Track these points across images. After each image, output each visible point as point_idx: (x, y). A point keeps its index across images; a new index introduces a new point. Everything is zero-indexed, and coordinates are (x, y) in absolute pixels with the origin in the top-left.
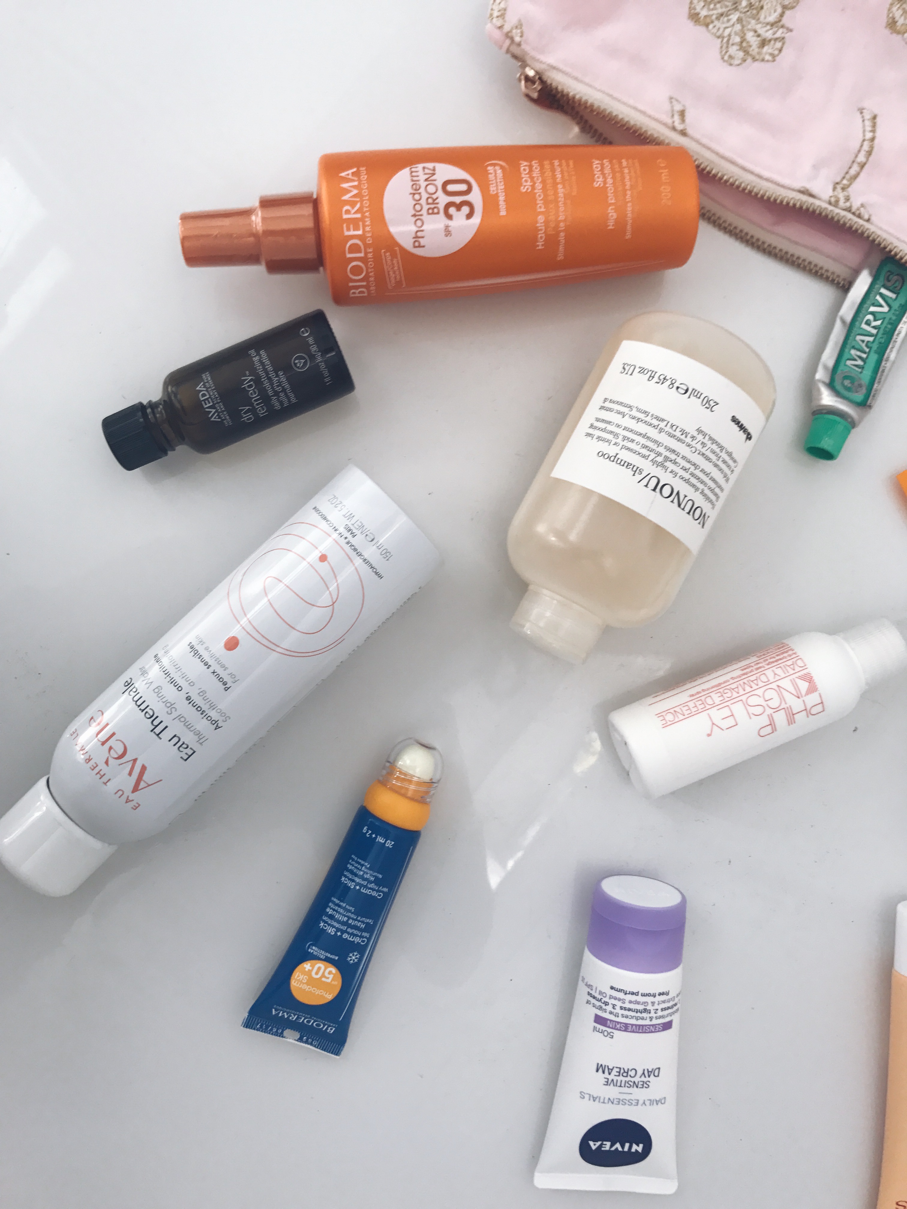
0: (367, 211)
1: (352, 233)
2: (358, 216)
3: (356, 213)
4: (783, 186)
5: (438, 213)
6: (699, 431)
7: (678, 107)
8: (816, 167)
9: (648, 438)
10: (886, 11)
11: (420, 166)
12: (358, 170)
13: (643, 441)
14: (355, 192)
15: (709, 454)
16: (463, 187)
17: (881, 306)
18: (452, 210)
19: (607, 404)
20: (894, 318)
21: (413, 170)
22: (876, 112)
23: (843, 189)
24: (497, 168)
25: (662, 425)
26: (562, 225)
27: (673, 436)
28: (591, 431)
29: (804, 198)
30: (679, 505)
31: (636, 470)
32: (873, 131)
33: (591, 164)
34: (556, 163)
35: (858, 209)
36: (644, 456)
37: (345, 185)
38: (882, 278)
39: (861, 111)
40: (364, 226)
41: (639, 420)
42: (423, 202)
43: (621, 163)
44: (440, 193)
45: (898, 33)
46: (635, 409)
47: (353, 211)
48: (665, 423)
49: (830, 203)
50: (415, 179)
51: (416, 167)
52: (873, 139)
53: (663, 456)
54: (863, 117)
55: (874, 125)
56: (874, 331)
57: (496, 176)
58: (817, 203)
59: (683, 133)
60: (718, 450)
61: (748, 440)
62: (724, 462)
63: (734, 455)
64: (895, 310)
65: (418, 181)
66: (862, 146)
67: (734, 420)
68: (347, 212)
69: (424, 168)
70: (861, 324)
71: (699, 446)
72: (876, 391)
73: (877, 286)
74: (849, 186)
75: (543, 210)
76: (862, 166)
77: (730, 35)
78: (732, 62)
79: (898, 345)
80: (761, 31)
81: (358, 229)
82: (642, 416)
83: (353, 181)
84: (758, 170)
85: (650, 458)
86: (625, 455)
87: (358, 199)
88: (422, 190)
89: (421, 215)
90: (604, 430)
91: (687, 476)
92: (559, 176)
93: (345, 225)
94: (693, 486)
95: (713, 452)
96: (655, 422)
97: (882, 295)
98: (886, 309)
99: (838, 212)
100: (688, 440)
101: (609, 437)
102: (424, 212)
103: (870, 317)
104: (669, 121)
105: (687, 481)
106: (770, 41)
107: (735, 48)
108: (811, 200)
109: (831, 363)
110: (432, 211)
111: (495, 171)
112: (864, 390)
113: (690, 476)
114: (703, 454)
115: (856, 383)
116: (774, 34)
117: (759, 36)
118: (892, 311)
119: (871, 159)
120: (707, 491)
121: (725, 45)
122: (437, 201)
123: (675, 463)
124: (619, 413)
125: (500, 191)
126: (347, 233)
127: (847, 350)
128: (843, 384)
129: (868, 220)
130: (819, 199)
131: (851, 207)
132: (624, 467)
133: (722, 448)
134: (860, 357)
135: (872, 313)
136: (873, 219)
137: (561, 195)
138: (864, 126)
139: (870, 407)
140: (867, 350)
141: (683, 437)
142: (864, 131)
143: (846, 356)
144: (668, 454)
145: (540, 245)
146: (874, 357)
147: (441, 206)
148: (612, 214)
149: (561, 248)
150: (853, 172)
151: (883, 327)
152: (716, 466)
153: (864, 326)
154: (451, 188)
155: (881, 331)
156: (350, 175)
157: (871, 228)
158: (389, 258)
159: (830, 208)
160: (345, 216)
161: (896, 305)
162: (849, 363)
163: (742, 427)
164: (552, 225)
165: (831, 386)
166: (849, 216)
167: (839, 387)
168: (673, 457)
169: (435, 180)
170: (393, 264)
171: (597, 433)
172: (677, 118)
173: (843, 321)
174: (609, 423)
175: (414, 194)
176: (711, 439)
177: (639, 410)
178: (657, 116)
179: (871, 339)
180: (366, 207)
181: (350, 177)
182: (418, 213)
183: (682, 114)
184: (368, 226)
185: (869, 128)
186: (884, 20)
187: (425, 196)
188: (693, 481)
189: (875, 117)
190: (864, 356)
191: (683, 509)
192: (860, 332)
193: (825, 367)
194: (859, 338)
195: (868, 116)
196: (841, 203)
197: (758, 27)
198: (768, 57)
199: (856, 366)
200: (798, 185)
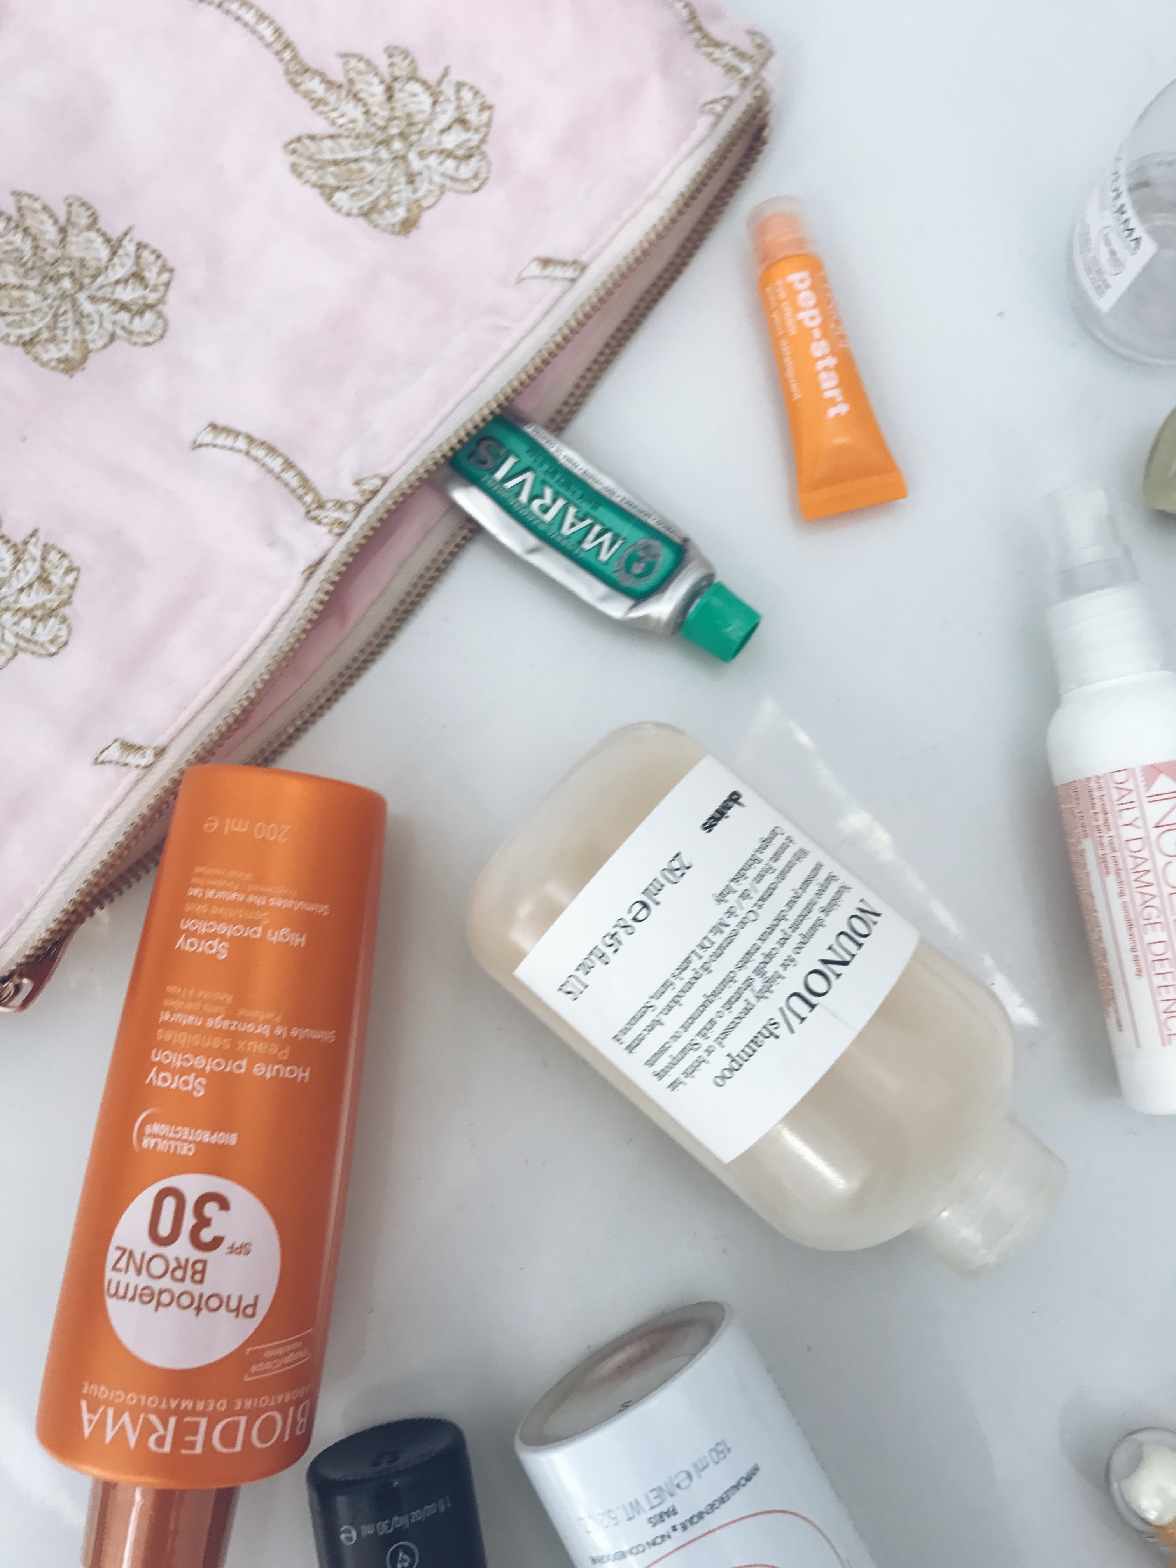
0: (168, 1403)
1: (200, 1439)
2: (172, 1421)
3: (165, 1426)
4: (292, 604)
5: (205, 1263)
6: (721, 898)
7: (114, 753)
8: (273, 542)
9: (715, 994)
10: (45, 372)
11: (109, 1274)
12: (88, 1397)
13: (717, 1005)
14: (126, 1418)
15: (762, 887)
16: (169, 1204)
17: (523, 483)
18: (206, 1235)
19: (628, 1039)
20: (546, 467)
21: (113, 1291)
22: (206, 423)
23: (321, 506)
24: (148, 1129)
25: (696, 963)
26: (278, 1031)
27: (722, 948)
28: (668, 1080)
29: (321, 574)
30: (845, 963)
31: (770, 1030)
32: (237, 434)
33: (181, 952)
34: (165, 1016)
35: (363, 492)
36: (747, 1010)
37: (109, 1435)
38: (477, 471)
39: (197, 446)
40: (194, 1413)
41: (676, 999)
42: (178, 1288)
43: (193, 899)
44: (170, 1251)
45: (84, 359)
46: (653, 1002)
47: (161, 1432)
48: (693, 957)
49: (341, 535)
50: (130, 1294)
51: (110, 1282)
52: (251, 440)
53: (753, 976)
54: (207, 445)
55: (227, 431)
56: (560, 503)
57: (164, 1137)
58: (333, 557)
59: (160, 753)
60: (757, 869)
61: (741, 800)
62: (776, 857)
63: (766, 835)
64: (535, 461)
65: (136, 1287)
66: (256, 459)
67: (709, 826)
68: (160, 1441)
69: (114, 1268)
70: (542, 522)
71: (748, 904)
72: (659, 523)
73: (490, 483)
74: (317, 495)
75: (244, 1063)
76: (289, 465)
77: (17, 635)
78: (62, 640)
79: (592, 471)
80: (25, 580)
81: (197, 1425)
82: (670, 994)
83: (104, 1414)
84: (254, 638)
85: (753, 1000)
86: (737, 1042)
87: (142, 1416)
88: (157, 1285)
89: (201, 1296)
90: (675, 1061)
91: (795, 939)
92: (190, 1019)
93: (183, 1452)
94: (814, 928)
95: (759, 878)
96: (688, 975)
97: (506, 479)
98: (529, 476)
99: (359, 525)
100: (734, 922)
101: (691, 1057)
102: (196, 1290)
103: (536, 504)
104: (133, 774)
105: (806, 939)
106: (43, 569)
107: (40, 630)
108: (326, 566)
109: (601, 589)
110: (200, 1273)
111: (154, 1136)
112: (656, 544)
113: (799, 931)
114: (762, 899)
115: (641, 554)
116: (34, 560)
117: (30, 586)
118: (535, 466)
119: (281, 448)
120: (824, 902)
121: (31, 647)
122: (183, 1262)
123: (770, 956)
124: (650, 1028)
125: (191, 1138)
126: (198, 1450)
127: (582, 555)
128: (639, 576)
129: (385, 480)
130: (329, 550)
131: (356, 504)
132: (759, 1049)
133: (754, 860)
134: (599, 535)
135: (532, 498)
136: (384, 471)
137: (226, 1023)
138: (224, 447)
139: (686, 540)
140: (588, 522)
141: (727, 931)
142: (232, 449)
143: (591, 558)
144: (751, 966)
145: (303, 1074)
146: (602, 513)
147: (195, 1254)
148: (280, 936)
149: (316, 1035)
150: (294, 482)
151: (557, 487)
152: (782, 876)
153: (548, 517)
154: (164, 1229)
155: (563, 490)
156: (92, 1417)
157: (399, 479)
158: (261, 1366)
159: (348, 537)
160: (167, 1448)
161: (528, 460)
162: (604, 556)
163: (721, 813)
164: (274, 1049)
165: (640, 598)
166: (369, 510)
167: (643, 585)
168: (758, 958)
169: (143, 1255)
170: (273, 1358)
171: (676, 1073)
172: (134, 759)
173: (533, 551)
174: (663, 1049)
175: (159, 1304)
176: (735, 879)
177: (658, 995)
178: (119, 792)
179: (572, 511)
180: (160, 1403)
181: (96, 1418)
182: (195, 1305)
183: (128, 747)
184: (195, 1405)
185: (229, 441)
186: (60, 378)
187: (166, 1282)
188: (805, 927)
189: (214, 427)
190: (597, 529)
191: (853, 956)
192: (556, 526)
193: (604, 599)
194: (566, 530)
195: (208, 438)
196: (346, 518)
197: (16, 585)
198: (70, 579)
199: (612, 545)
200: (297, 580)
